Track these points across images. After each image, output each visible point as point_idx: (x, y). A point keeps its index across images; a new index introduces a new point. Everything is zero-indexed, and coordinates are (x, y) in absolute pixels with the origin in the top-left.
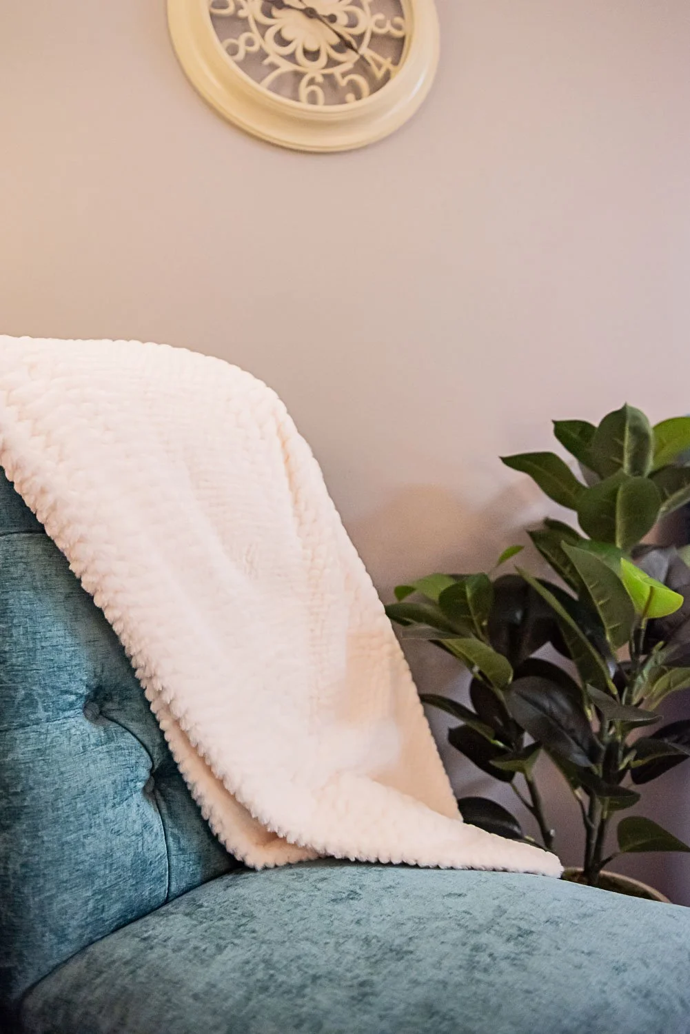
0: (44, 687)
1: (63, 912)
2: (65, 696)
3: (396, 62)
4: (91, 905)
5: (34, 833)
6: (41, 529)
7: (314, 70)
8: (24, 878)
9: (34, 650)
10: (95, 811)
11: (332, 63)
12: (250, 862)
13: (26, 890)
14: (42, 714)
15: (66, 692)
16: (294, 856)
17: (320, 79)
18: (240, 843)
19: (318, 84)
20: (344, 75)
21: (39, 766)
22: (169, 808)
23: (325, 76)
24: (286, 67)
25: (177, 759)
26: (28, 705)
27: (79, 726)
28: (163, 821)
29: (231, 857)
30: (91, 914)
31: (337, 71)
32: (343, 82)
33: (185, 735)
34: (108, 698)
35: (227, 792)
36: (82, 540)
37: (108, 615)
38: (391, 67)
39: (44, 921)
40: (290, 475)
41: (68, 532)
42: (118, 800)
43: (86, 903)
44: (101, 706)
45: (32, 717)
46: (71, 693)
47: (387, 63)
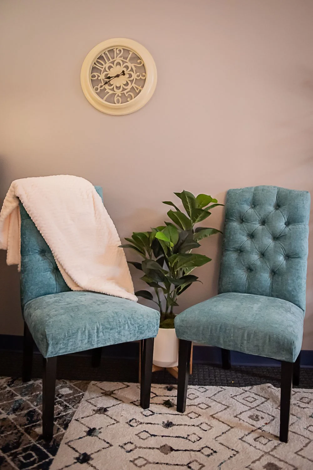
0: (31, 248)
1: (32, 289)
2: (35, 251)
3: (142, 87)
4: (38, 290)
5: (28, 274)
6: (30, 218)
7: (118, 92)
8: (25, 282)
9: (30, 241)
10: (39, 273)
11: (124, 89)
12: (72, 289)
13: (26, 284)
14: (31, 253)
15: (36, 250)
16: (81, 290)
17: (120, 95)
18: (70, 285)
19: (120, 97)
20: (127, 93)
21: (30, 262)
22: (57, 276)
23: (121, 93)
24: (111, 92)
25: (58, 266)
26: (28, 252)
27: (38, 257)
28: (56, 278)
29: (68, 287)
30: (38, 291)
31: (125, 92)
32: (127, 95)
33: (59, 263)
34: (45, 252)
35: (66, 272)
36: (37, 220)
37: (42, 235)
38: (141, 89)
39: (28, 290)
40: (94, 207)
41: (34, 219)
42: (44, 271)
43: (36, 289)
44: (45, 254)
45: (29, 254)
46: (37, 250)
47: (140, 88)
